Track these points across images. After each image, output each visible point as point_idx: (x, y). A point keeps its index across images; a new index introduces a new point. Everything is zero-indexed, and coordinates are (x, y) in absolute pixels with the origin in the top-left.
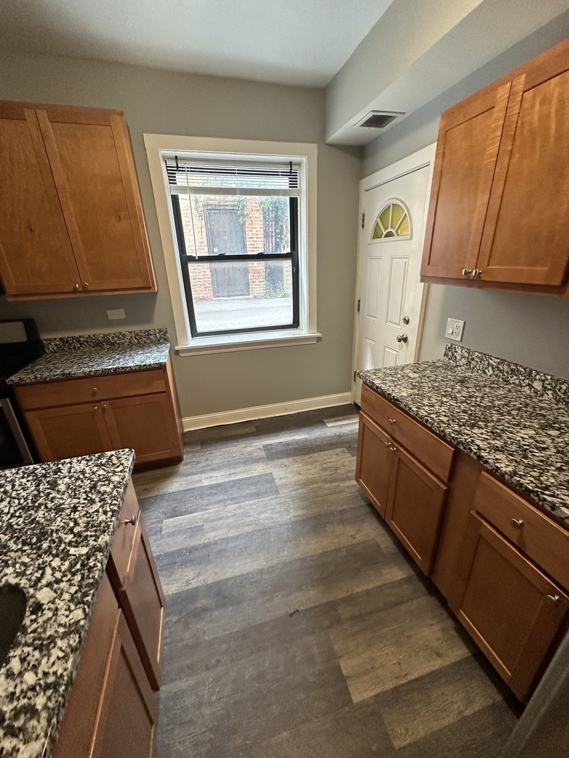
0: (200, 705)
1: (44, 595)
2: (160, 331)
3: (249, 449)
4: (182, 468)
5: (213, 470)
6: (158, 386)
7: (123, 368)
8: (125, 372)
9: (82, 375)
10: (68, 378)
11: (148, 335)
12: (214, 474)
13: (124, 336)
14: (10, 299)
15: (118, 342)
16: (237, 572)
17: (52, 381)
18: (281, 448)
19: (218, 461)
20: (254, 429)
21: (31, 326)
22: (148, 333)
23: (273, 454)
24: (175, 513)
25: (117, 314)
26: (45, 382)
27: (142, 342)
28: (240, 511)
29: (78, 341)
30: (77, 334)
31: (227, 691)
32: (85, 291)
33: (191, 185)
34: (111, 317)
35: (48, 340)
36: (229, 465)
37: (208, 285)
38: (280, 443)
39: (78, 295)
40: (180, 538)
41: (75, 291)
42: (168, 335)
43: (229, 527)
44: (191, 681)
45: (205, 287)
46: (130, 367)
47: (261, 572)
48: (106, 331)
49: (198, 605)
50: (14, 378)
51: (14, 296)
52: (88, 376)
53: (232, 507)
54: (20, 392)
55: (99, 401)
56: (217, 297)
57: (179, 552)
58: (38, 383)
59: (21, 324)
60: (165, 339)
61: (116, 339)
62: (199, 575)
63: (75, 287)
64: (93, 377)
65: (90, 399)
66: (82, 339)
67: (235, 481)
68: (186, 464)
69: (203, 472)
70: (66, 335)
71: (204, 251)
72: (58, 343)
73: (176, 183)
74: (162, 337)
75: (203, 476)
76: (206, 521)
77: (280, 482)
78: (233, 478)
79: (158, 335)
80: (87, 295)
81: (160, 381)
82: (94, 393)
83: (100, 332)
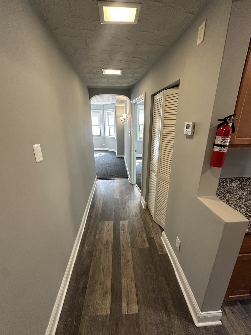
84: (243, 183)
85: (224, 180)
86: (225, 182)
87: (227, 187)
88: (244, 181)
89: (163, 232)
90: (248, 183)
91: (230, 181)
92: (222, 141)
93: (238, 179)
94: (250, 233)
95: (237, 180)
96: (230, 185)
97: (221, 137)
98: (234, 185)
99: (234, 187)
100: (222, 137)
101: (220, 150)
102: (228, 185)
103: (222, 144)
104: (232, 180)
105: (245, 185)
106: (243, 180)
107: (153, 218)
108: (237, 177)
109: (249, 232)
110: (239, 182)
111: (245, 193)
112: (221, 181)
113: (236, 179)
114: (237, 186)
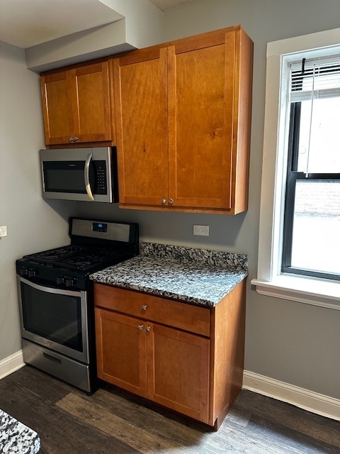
2: (240, 256)
6: (201, 328)
7: (171, 294)
8: (172, 299)
9: (137, 289)
11: (225, 258)
13: (203, 253)
14: (121, 207)
15: (196, 259)
17: (116, 287)
21: (136, 230)
22: (226, 256)
25: (202, 230)
26: (112, 285)
27: (216, 265)
29: (165, 250)
30: (165, 242)
32: (171, 206)
33: (316, 88)
34: (195, 233)
35: (145, 243)
39: (165, 210)
41: (163, 206)
42: (247, 264)
46: (178, 295)
48: (188, 245)
50: (95, 275)
51: (124, 204)
55: (146, 321)
58: (108, 285)
59: (128, 227)
60: (243, 268)
61: (195, 255)
63: (162, 202)
64: (145, 293)
65: (139, 315)
66: (168, 248)
68: (216, 440)
70: (157, 241)
72: (151, 247)
73: (301, 89)
74: (240, 265)
79: (236, 261)
80: (171, 210)
81: (203, 322)
82: (143, 311)
83: (182, 245)
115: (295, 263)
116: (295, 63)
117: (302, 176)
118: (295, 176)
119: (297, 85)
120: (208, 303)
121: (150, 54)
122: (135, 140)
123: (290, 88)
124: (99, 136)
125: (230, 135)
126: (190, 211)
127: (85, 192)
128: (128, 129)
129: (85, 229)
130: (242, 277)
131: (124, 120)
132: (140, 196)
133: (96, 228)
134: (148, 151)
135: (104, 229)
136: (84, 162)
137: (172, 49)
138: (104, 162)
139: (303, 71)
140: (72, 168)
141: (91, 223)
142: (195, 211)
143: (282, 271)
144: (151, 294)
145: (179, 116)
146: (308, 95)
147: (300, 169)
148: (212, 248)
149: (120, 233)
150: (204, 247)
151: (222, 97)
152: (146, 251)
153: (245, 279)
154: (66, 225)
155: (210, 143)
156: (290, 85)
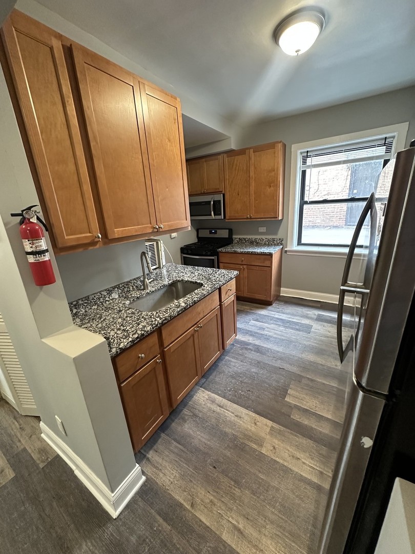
0: (234, 366)
1: (206, 286)
2: (280, 239)
3: (308, 312)
4: (270, 308)
5: (284, 313)
6: (267, 264)
8: (255, 254)
9: (240, 252)
10: (235, 253)
12: (282, 315)
13: (263, 240)
14: (226, 221)
16: (268, 347)
17: (230, 253)
18: (329, 318)
19: (288, 311)
20: (319, 306)
21: (231, 232)
22: (274, 240)
23: (319, 319)
24: (257, 320)
25: (262, 229)
26: (228, 253)
27: (269, 244)
28: (285, 331)
29: (245, 240)
30: (245, 237)
31: (245, 369)
32: (251, 218)
33: (313, 164)
34: (260, 231)
35: (235, 238)
36: (293, 315)
37: (342, 217)
38: (330, 316)
39: (248, 220)
40: (254, 328)
41: (247, 218)
42: (283, 242)
43: (276, 334)
44: (235, 361)
45: (339, 219)
46: (258, 252)
47: (278, 352)
48: (256, 237)
49: (248, 347)
50: (220, 250)
51: (228, 219)
52: (242, 253)
53: (282, 328)
54: (220, 254)
55: (243, 265)
56: (348, 225)
57: (251, 331)
58: (226, 252)
59: (228, 231)
60: (281, 244)
61: (259, 241)
62: (254, 340)
63: (247, 216)
64: (243, 254)
65: (241, 263)
67: (290, 321)
69: (278, 312)
70: (241, 237)
71: (346, 192)
72: (238, 240)
73: (306, 164)
74: (281, 242)
75: (277, 314)
76: (267, 328)
77: (314, 330)
78: (291, 320)
79: (278, 241)
80: (251, 220)
81: (268, 261)
82: (242, 261)
83: (253, 237)
84: (126, 290)
85: (99, 294)
86: (101, 297)
87: (107, 302)
88: (125, 287)
89: (42, 424)
90: (131, 288)
91: (108, 293)
92: (31, 245)
93: (118, 287)
94: (119, 352)
95: (116, 289)
96: (111, 298)
97: (27, 240)
98: (115, 295)
99: (116, 299)
100: (29, 241)
101: (35, 259)
102: (107, 299)
103: (33, 249)
104: (110, 292)
105: (129, 291)
106: (123, 286)
107: (18, 412)
108: (116, 285)
109: (117, 352)
110: (120, 291)
111: (128, 302)
112: (95, 298)
113: (114, 288)
114: (119, 296)
115: (303, 241)
116: (304, 152)
117: (306, 203)
118: (303, 203)
119: (304, 162)
120: (270, 253)
121: (242, 152)
122: (234, 190)
123: (302, 164)
124: (216, 189)
125: (277, 186)
126: (259, 220)
127: (211, 215)
128: (231, 185)
129: (205, 234)
130: (281, 247)
131: (229, 182)
132: (236, 215)
133: (211, 233)
134: (240, 195)
135: (215, 233)
136: (210, 202)
137: (252, 151)
138: (219, 201)
139: (307, 156)
140: (204, 204)
141: (209, 230)
142: (262, 220)
143: (298, 245)
144: (246, 254)
145: (254, 179)
146: (309, 167)
147: (306, 199)
148: (267, 237)
149: (224, 234)
150: (264, 237)
151: (274, 171)
152: (235, 241)
153: (282, 248)
154: (196, 233)
155: (269, 189)
156: (302, 162)
